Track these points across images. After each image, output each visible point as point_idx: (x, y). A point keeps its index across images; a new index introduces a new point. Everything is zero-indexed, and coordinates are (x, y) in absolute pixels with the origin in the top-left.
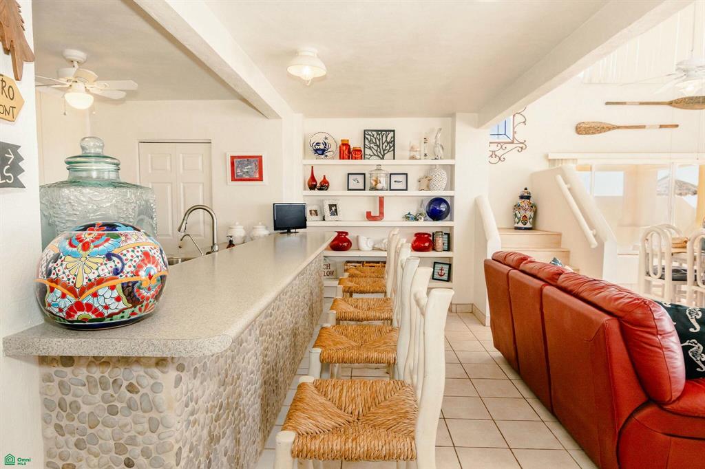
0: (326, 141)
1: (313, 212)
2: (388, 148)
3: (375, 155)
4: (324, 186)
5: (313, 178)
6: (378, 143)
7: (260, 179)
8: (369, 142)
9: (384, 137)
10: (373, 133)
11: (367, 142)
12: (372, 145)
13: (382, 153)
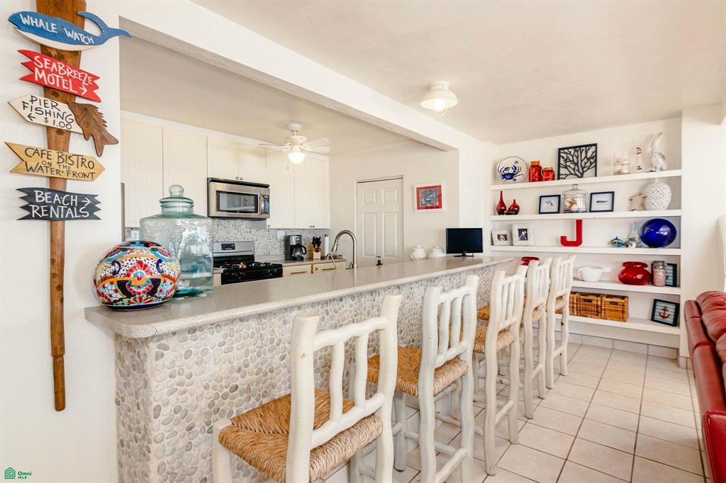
0: (516, 165)
1: (502, 236)
2: (588, 164)
3: (571, 174)
4: (515, 210)
5: (502, 203)
6: (576, 161)
8: (566, 161)
9: (584, 153)
10: (570, 150)
11: (562, 161)
12: (568, 164)
13: (581, 171)
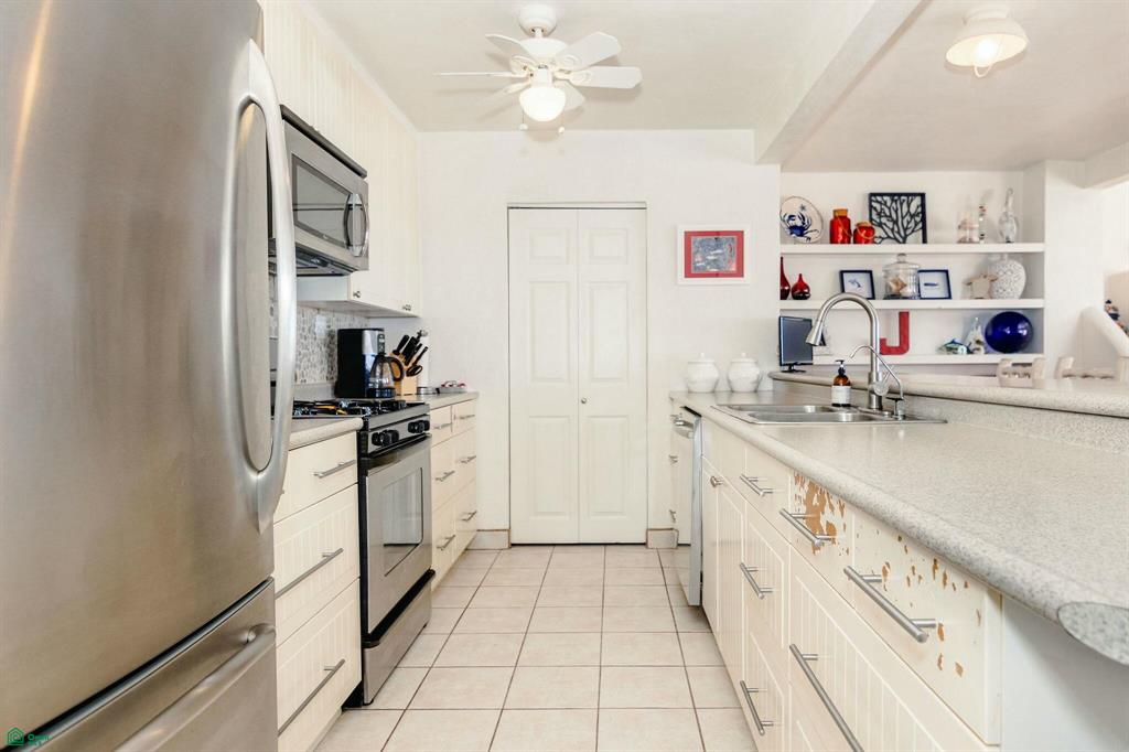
2: (912, 224)
3: (889, 237)
4: (802, 291)
5: (783, 279)
6: (894, 216)
7: (740, 273)
8: (879, 214)
9: (905, 205)
10: (885, 198)
11: (875, 217)
12: (884, 220)
13: (903, 234)
